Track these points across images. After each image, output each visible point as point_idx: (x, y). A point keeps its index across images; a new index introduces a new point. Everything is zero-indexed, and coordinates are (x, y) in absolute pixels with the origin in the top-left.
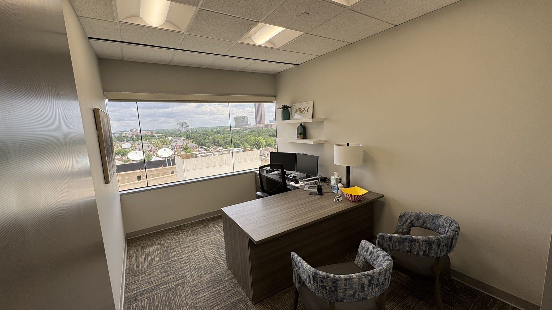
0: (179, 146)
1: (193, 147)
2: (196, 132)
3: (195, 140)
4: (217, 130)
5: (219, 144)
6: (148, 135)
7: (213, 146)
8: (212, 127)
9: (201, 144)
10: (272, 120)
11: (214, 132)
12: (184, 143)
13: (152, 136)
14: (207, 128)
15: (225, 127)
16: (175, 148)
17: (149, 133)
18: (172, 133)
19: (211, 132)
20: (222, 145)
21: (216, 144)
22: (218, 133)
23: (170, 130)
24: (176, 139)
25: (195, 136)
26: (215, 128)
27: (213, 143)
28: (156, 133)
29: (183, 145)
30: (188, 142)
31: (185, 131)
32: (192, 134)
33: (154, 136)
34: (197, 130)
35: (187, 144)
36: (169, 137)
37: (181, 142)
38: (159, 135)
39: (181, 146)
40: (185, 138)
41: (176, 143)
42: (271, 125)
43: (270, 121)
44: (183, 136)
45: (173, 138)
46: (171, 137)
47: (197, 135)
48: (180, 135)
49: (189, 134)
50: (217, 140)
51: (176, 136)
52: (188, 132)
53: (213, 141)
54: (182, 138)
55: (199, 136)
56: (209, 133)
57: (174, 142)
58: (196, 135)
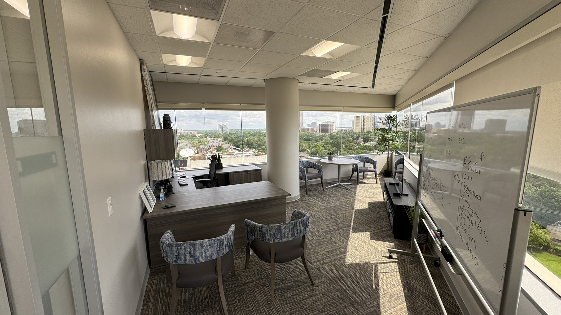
0: (215, 147)
1: (228, 148)
2: (234, 133)
3: (231, 141)
4: (255, 132)
5: (253, 146)
6: (191, 135)
7: (247, 148)
8: (250, 129)
9: (236, 145)
10: (310, 124)
11: (251, 134)
12: (219, 144)
13: (194, 136)
14: (245, 130)
15: (262, 130)
16: (211, 148)
17: (192, 133)
18: (212, 134)
19: (248, 134)
20: (255, 148)
21: (250, 146)
22: (254, 135)
23: (211, 131)
24: (214, 140)
25: (231, 138)
26: (253, 130)
27: (247, 145)
28: (198, 134)
29: (218, 146)
30: (224, 143)
31: (224, 132)
32: (230, 135)
33: (195, 136)
34: (236, 131)
35: (222, 145)
36: (208, 138)
37: (217, 143)
38: (199, 135)
39: (217, 147)
40: (222, 139)
41: (212, 144)
42: (309, 129)
43: (309, 125)
44: (221, 137)
45: (211, 139)
46: (210, 138)
47: (234, 136)
48: (218, 136)
49: (226, 136)
50: (251, 142)
51: (215, 137)
52: (227, 133)
53: (247, 143)
54: (219, 139)
55: (236, 138)
56: (246, 135)
57: (211, 142)
58: (232, 136)
